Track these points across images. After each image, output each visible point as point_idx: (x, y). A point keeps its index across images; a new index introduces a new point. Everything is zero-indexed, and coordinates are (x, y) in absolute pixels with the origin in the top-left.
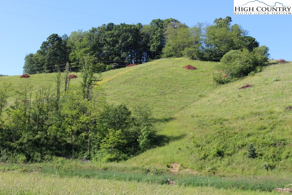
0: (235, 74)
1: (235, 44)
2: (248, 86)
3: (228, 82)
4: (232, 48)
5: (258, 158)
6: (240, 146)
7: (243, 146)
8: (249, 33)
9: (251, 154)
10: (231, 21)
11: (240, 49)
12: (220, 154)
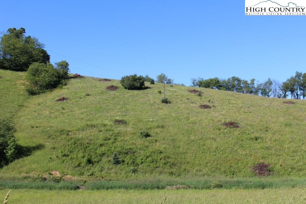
0: (44, 86)
1: (35, 56)
2: (64, 99)
3: (39, 93)
4: (31, 60)
5: (121, 164)
6: (101, 155)
7: (103, 154)
8: (45, 46)
9: (115, 161)
10: (25, 32)
11: (39, 61)
12: (89, 161)
